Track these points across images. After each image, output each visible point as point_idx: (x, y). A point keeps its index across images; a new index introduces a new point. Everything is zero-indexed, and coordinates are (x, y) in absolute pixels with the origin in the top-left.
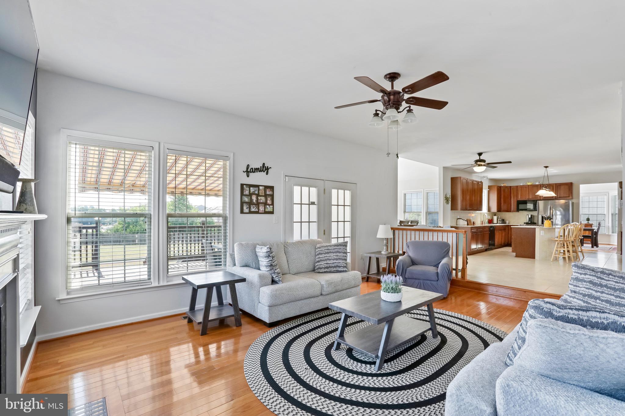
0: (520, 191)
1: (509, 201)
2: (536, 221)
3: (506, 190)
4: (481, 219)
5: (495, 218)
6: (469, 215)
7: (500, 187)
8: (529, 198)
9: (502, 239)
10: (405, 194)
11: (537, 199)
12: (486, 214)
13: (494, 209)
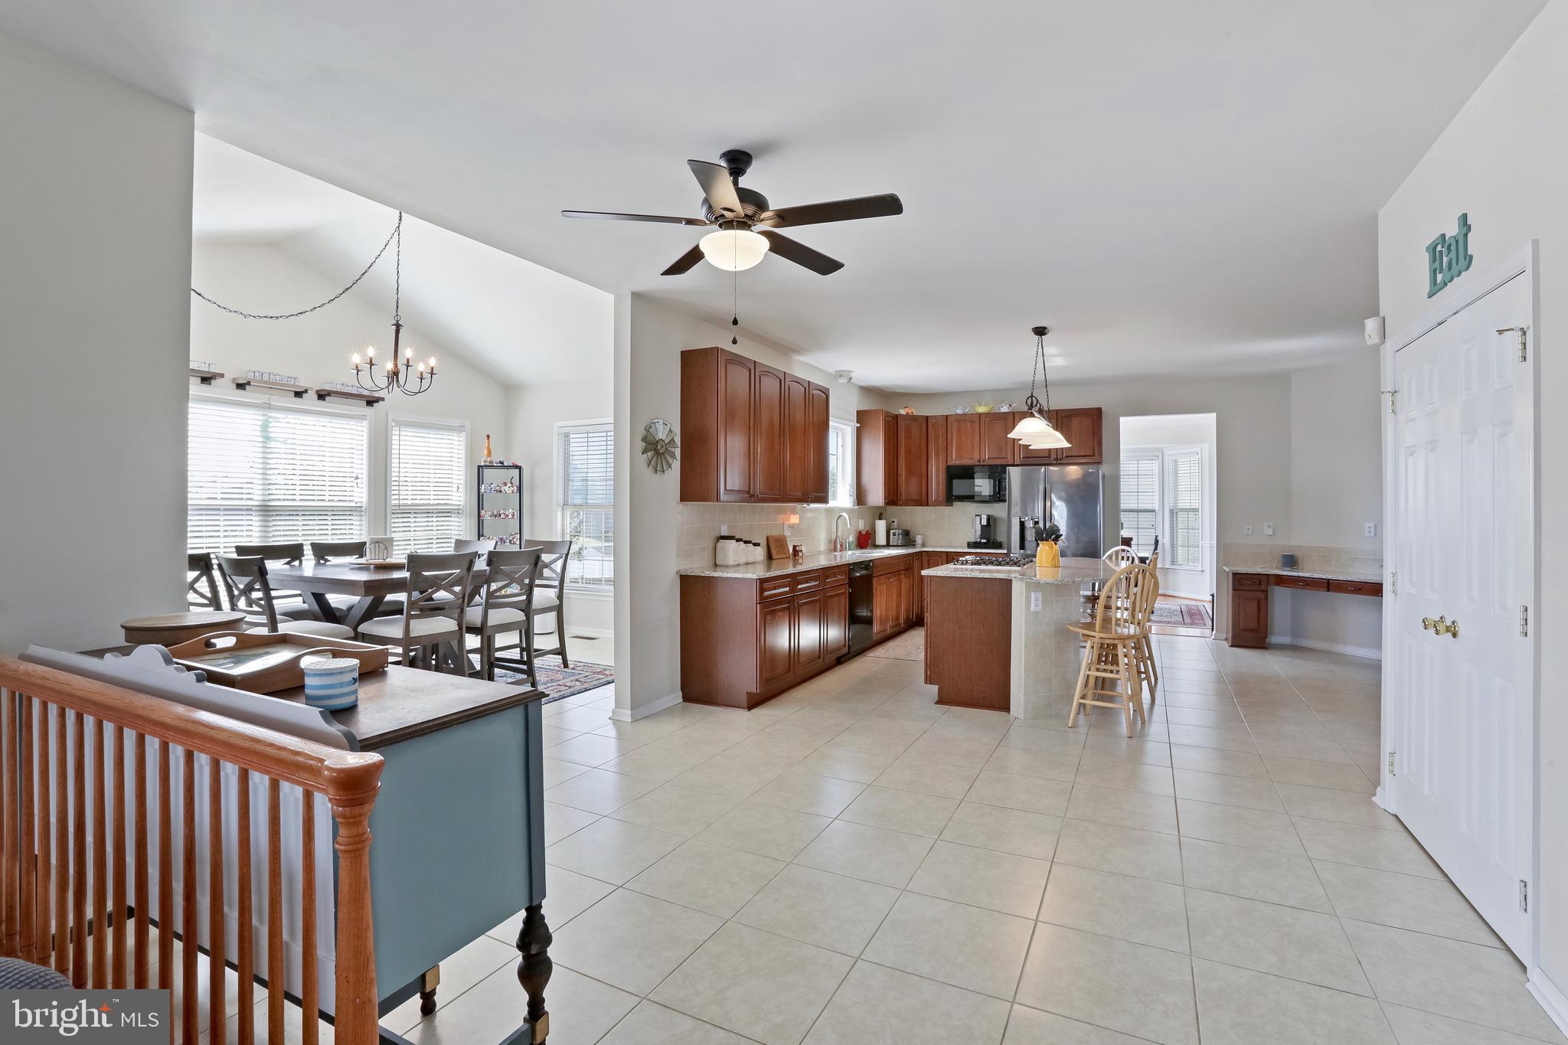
0: (955, 434)
1: (924, 467)
2: (1001, 537)
3: (915, 430)
4: (829, 531)
5: (881, 526)
6: (780, 518)
7: (896, 417)
8: (983, 458)
9: (898, 605)
10: (567, 436)
11: (1003, 462)
12: (844, 514)
13: (876, 495)
